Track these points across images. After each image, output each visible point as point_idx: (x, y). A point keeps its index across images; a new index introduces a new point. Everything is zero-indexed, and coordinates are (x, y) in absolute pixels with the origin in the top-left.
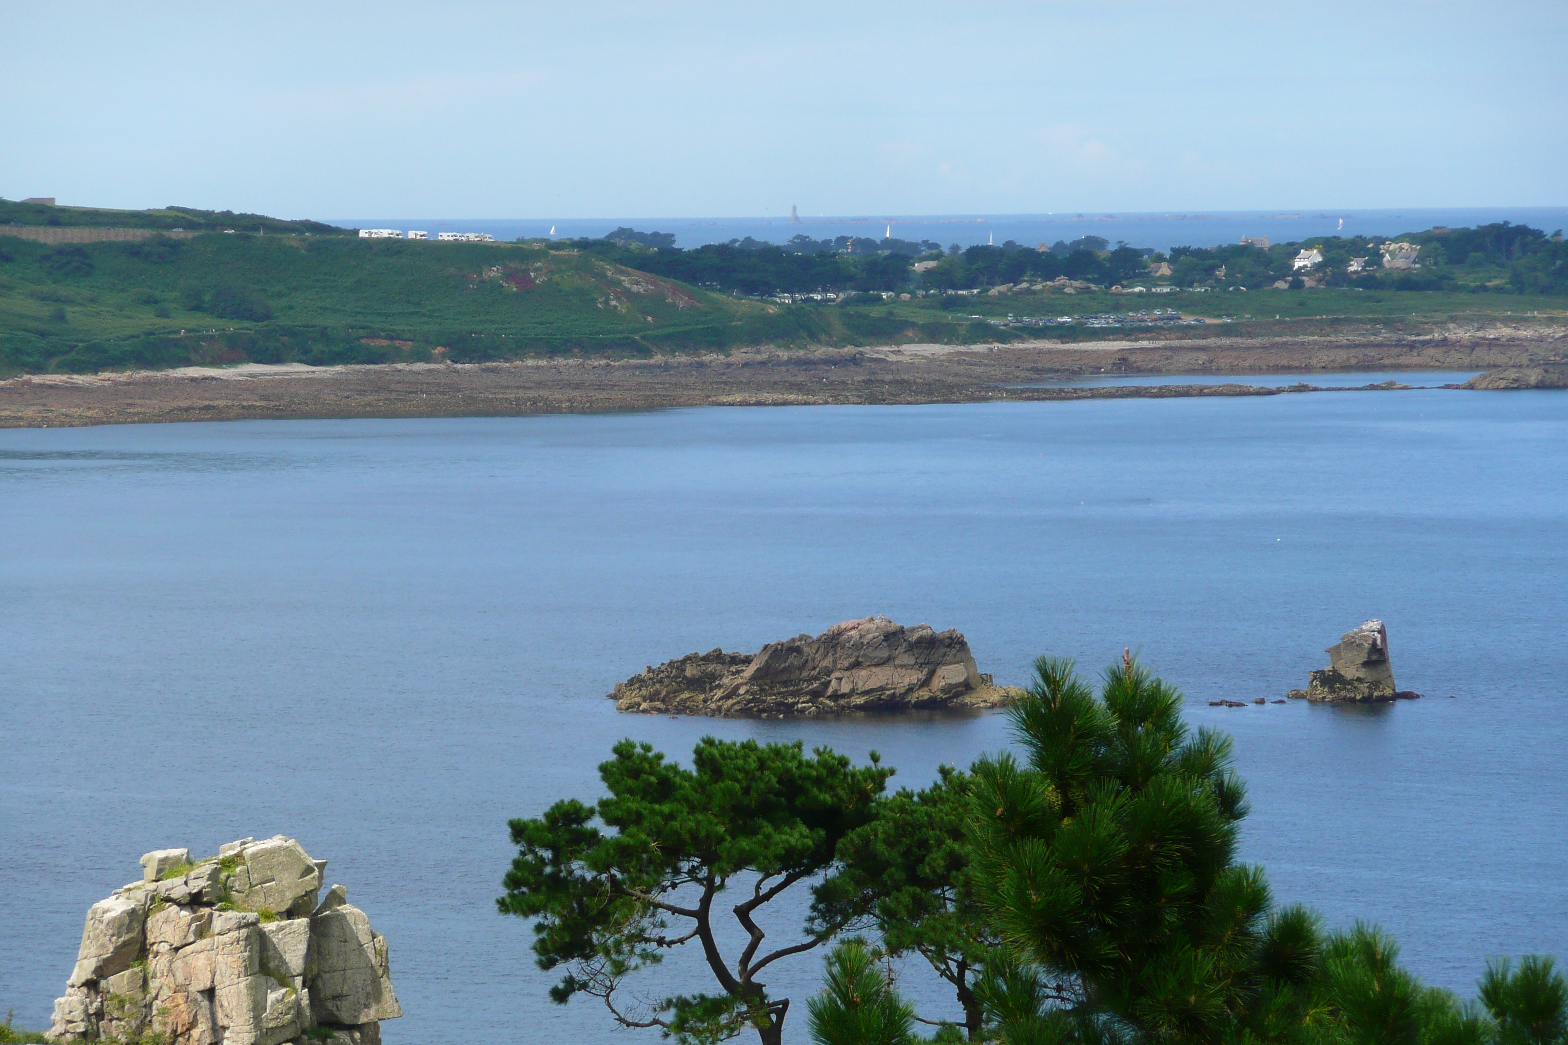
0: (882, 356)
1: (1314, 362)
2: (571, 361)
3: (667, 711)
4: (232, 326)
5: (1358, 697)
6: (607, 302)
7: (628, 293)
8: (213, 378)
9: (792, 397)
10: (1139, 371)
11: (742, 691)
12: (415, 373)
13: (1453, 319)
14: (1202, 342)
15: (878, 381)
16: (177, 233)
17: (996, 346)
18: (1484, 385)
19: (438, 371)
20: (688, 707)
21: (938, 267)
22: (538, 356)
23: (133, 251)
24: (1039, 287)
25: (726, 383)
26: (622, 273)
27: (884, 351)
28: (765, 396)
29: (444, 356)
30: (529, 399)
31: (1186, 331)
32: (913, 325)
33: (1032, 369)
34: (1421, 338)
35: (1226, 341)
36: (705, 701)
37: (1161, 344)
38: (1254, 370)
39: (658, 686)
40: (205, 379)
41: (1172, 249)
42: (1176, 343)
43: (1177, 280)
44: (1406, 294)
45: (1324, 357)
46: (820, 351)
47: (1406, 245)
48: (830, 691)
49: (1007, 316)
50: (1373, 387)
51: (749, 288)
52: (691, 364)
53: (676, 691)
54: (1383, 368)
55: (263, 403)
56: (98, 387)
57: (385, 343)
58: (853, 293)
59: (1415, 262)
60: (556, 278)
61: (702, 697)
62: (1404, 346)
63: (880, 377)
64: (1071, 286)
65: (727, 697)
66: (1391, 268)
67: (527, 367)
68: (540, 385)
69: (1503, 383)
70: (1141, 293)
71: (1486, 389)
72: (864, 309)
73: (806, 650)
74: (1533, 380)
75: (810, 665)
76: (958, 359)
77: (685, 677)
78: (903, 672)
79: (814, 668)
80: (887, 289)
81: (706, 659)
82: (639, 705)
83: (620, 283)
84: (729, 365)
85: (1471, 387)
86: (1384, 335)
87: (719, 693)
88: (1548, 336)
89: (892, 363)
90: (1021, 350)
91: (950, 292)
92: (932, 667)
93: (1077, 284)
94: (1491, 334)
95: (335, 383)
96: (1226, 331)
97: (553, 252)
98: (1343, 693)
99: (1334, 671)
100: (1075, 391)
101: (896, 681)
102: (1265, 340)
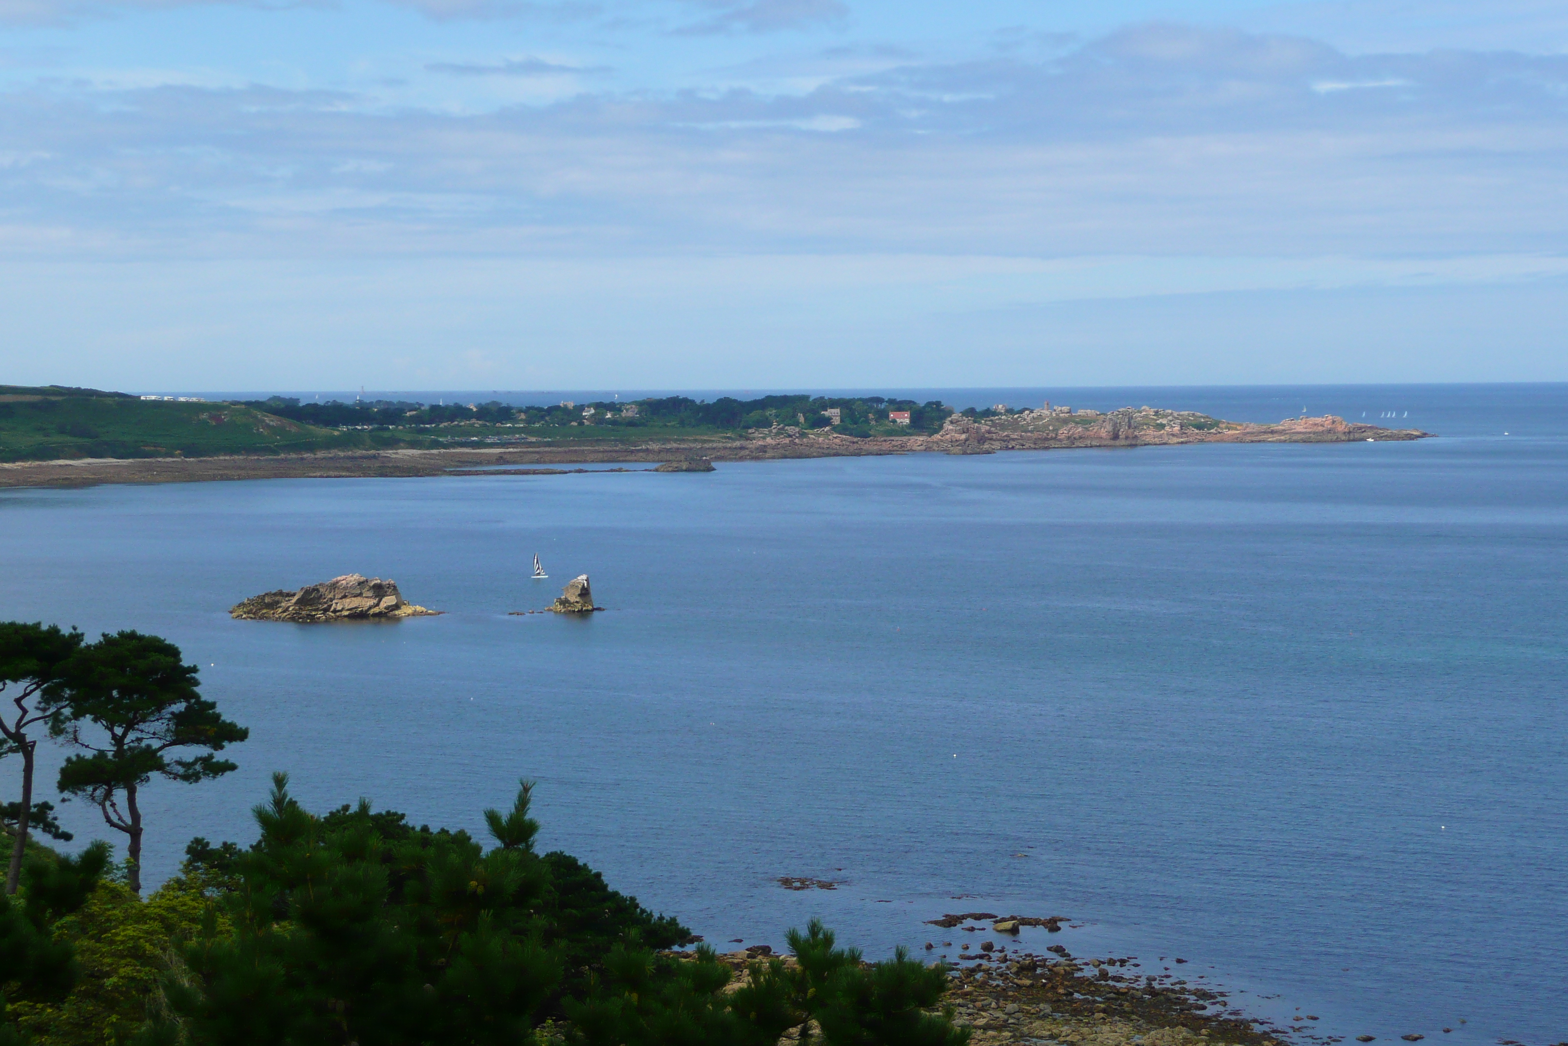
0: (389, 455)
1: (588, 459)
2: (241, 457)
3: (255, 618)
4: (80, 441)
5: (576, 610)
6: (258, 430)
7: (268, 426)
8: (70, 465)
9: (344, 474)
10: (507, 462)
11: (290, 609)
12: (167, 462)
13: (651, 440)
14: (537, 450)
15: (386, 467)
16: (53, 398)
17: (442, 451)
18: (662, 469)
19: (178, 461)
20: (265, 617)
21: (417, 414)
22: (225, 455)
23: (33, 406)
24: (463, 424)
25: (313, 467)
26: (265, 416)
27: (390, 453)
28: (331, 473)
29: (180, 455)
30: (219, 474)
31: (531, 444)
32: (404, 441)
33: (459, 461)
34: (637, 448)
35: (547, 449)
36: (273, 614)
37: (518, 450)
38: (560, 462)
39: (252, 607)
40: (67, 465)
41: (526, 407)
42: (525, 450)
43: (528, 422)
44: (630, 428)
45: (593, 456)
46: (359, 453)
47: (633, 406)
48: (332, 609)
49: (447, 436)
50: (612, 471)
51: (327, 424)
52: (298, 458)
53: (260, 609)
54: (619, 461)
55: (93, 477)
56: (16, 469)
57: (152, 448)
58: (376, 426)
59: (636, 414)
60: (234, 418)
61: (272, 612)
62: (629, 452)
63: (386, 465)
64: (478, 423)
65: (284, 612)
66: (625, 417)
67: (220, 460)
68: (226, 468)
69: (670, 469)
70: (510, 427)
71: (664, 471)
72: (381, 433)
73: (321, 590)
74: (684, 468)
75: (323, 597)
76: (424, 457)
77: (265, 603)
78: (366, 599)
79: (325, 598)
80: (392, 424)
81: (275, 594)
82: (242, 615)
83: (264, 421)
84: (316, 459)
85: (657, 470)
86: (620, 447)
87: (280, 610)
88: (694, 448)
89: (392, 458)
90: (454, 453)
91: (422, 426)
92: (380, 597)
93: (480, 422)
94: (668, 446)
95: (127, 467)
96: (549, 444)
97: (233, 407)
98: (569, 608)
99: (566, 598)
100: (476, 471)
101: (363, 604)
102: (566, 449)
